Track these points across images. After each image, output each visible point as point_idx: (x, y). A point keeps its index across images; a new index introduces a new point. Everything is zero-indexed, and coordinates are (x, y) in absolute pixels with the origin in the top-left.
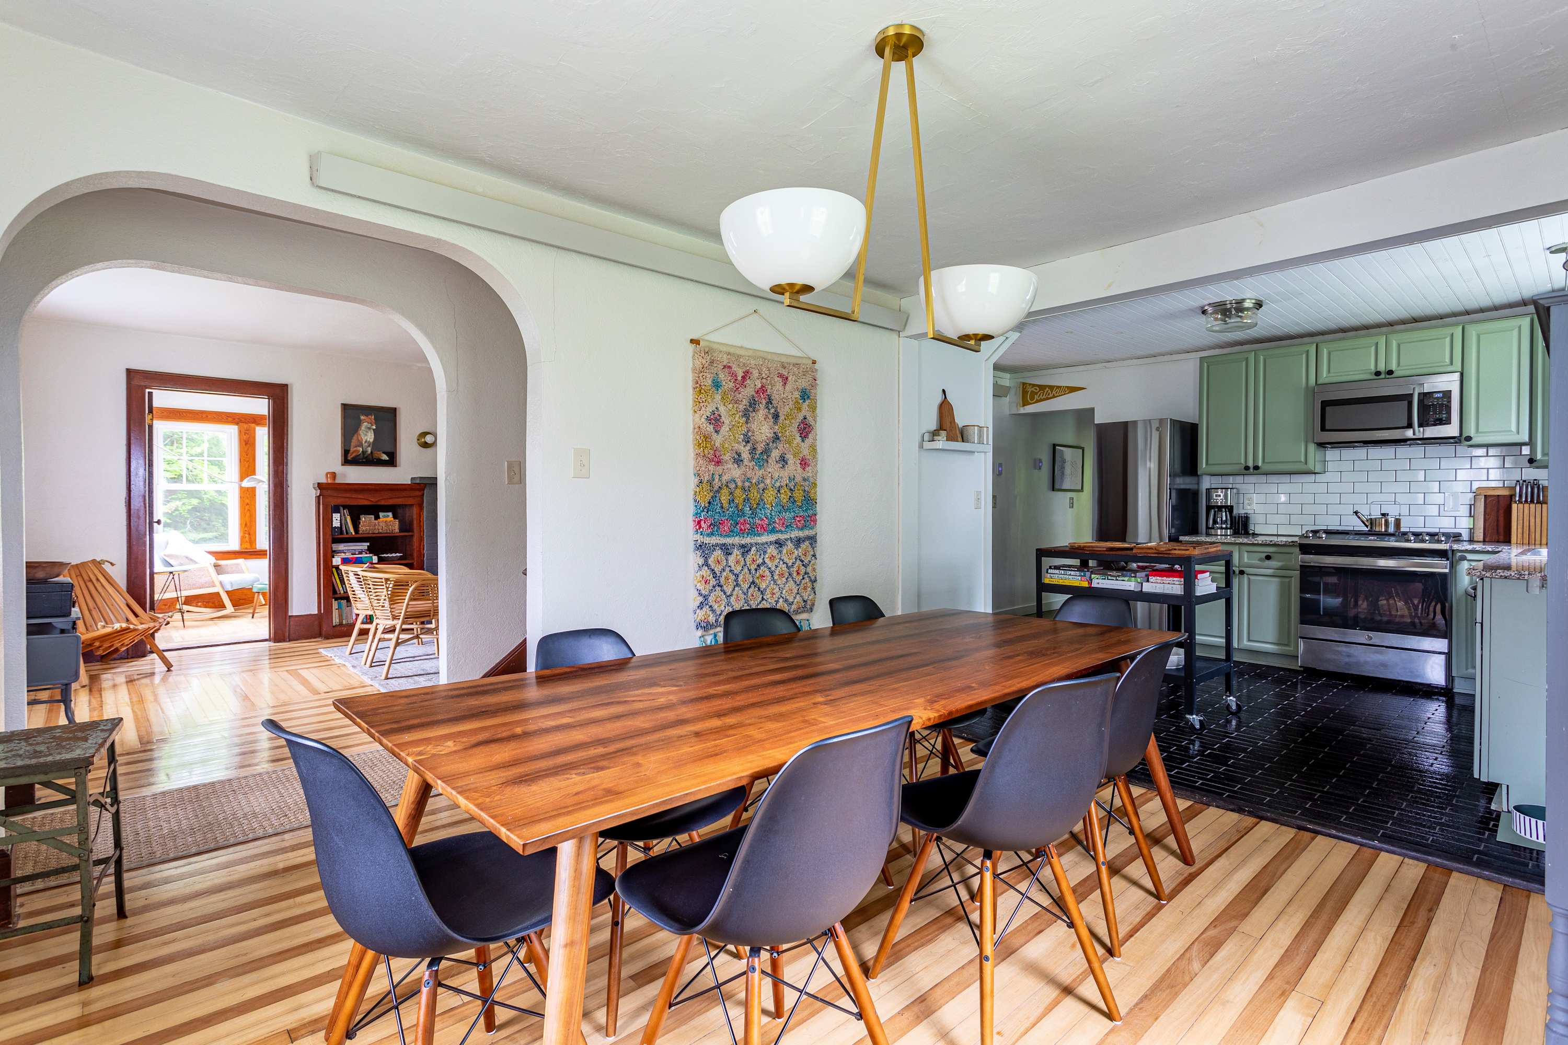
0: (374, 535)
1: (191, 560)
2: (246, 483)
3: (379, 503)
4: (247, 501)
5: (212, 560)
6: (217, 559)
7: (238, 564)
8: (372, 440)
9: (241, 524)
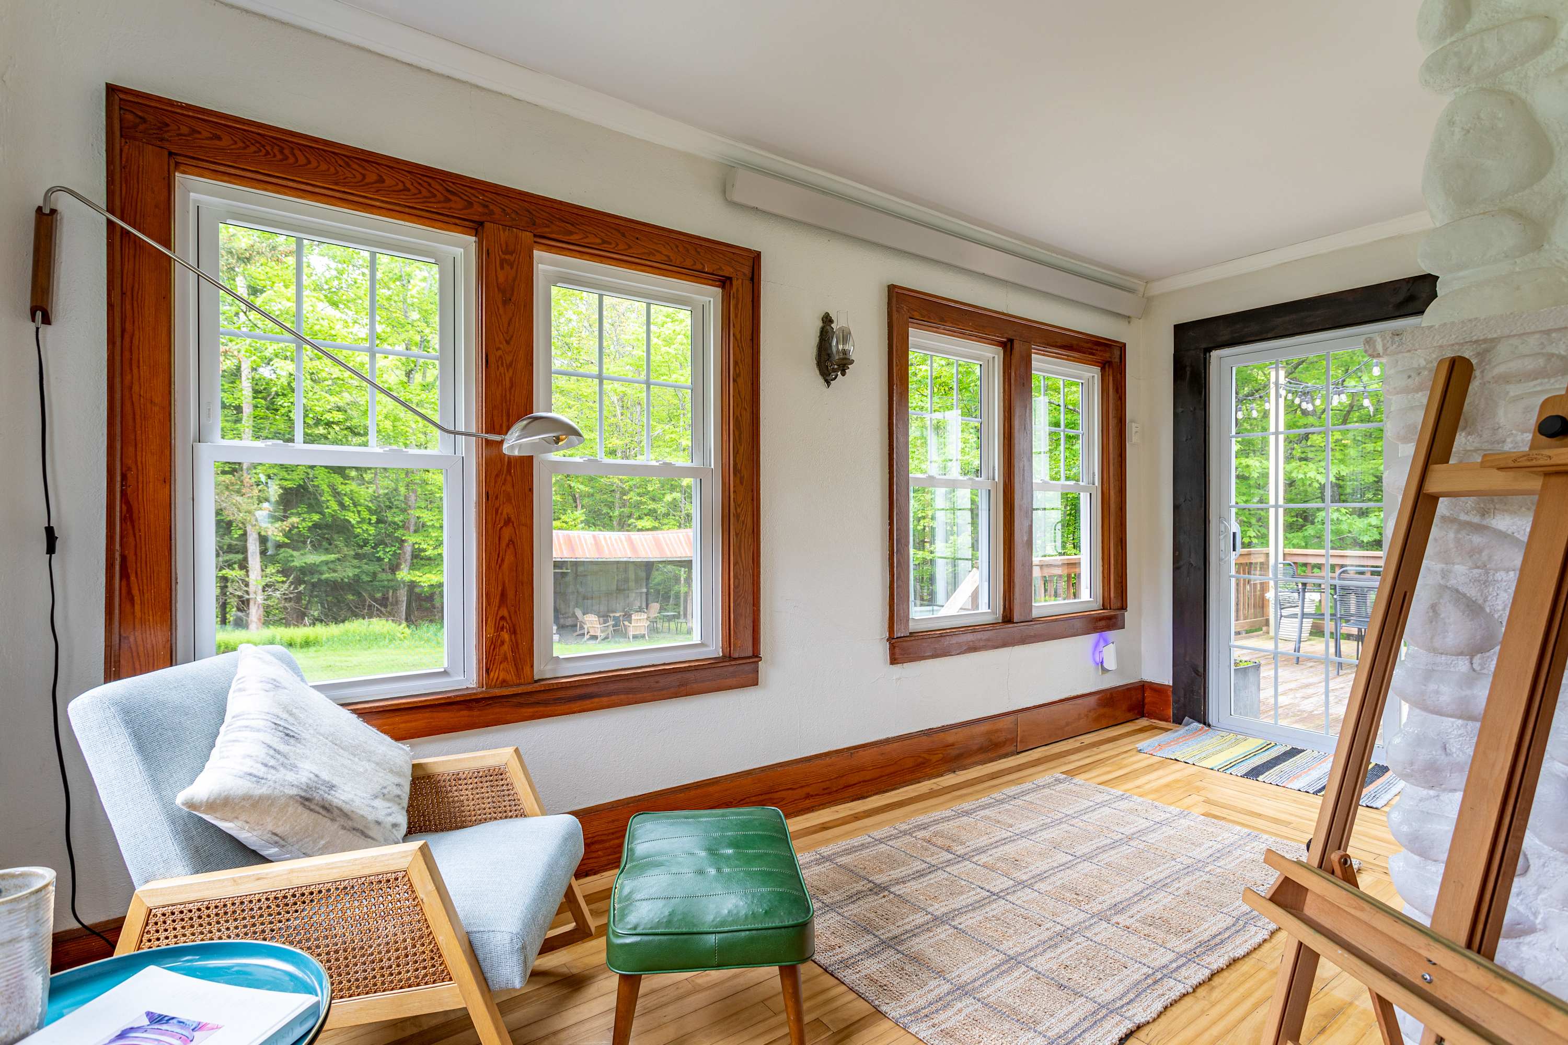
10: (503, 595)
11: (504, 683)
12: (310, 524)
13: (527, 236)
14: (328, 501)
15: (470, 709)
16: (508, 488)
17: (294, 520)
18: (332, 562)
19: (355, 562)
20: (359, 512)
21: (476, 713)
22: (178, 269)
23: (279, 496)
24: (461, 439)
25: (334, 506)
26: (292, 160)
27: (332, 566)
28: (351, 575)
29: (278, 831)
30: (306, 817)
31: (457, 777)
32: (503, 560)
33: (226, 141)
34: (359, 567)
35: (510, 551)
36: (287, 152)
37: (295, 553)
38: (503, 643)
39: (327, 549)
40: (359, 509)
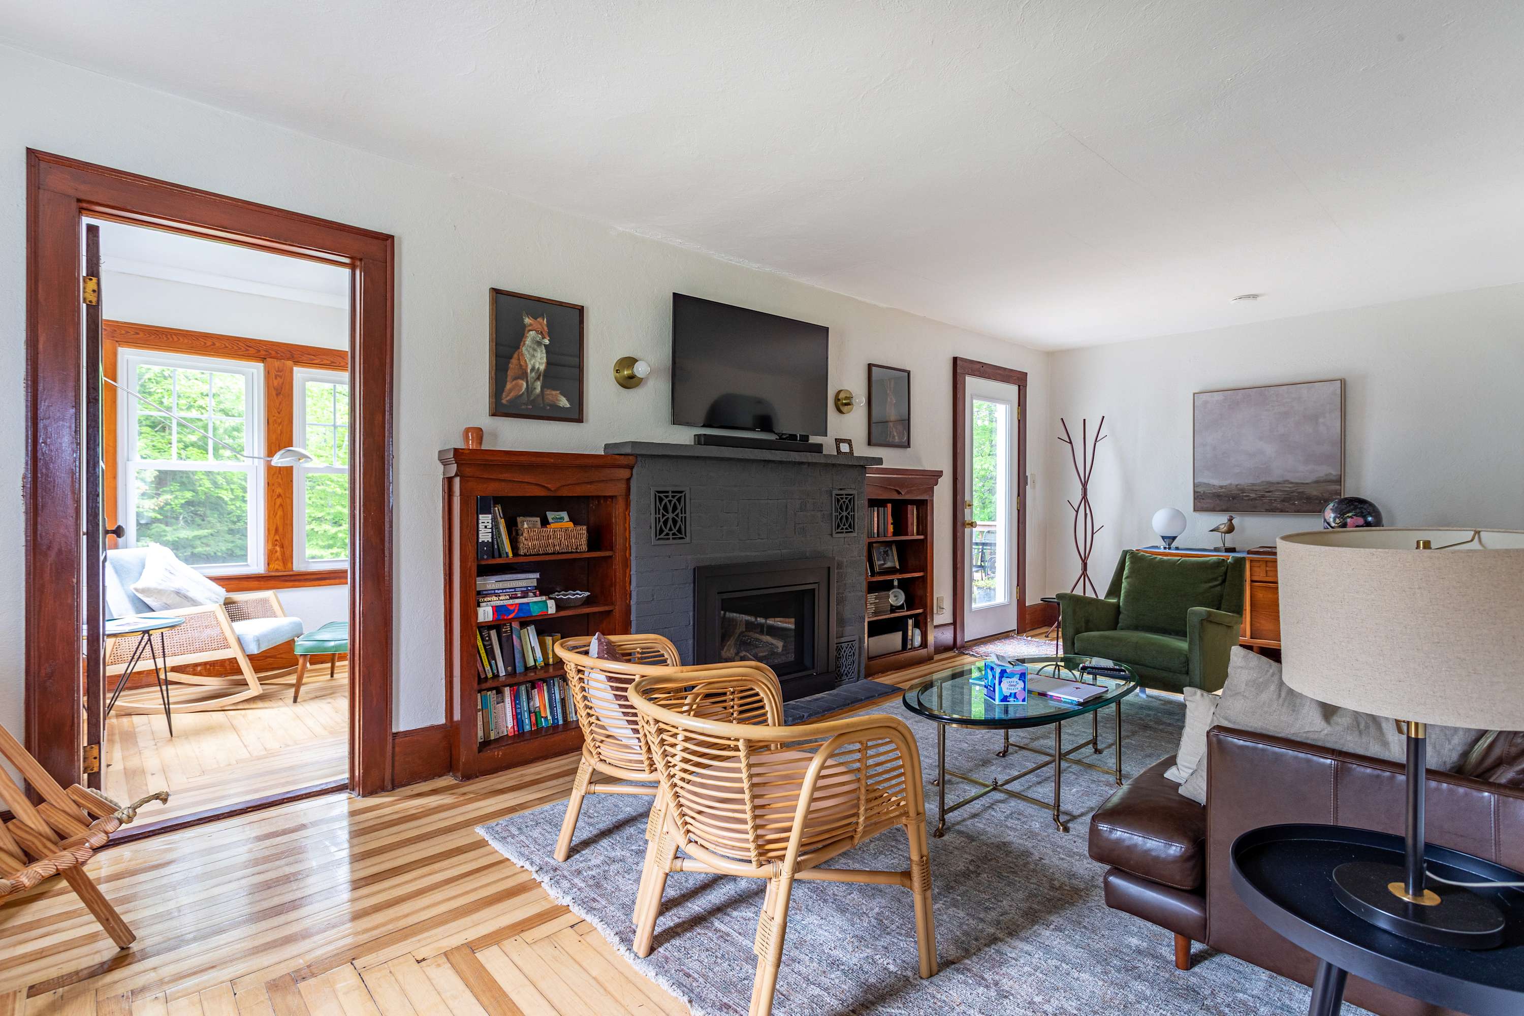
0: (547, 558)
1: (186, 597)
2: (279, 460)
3: (559, 494)
4: (279, 491)
5: (221, 592)
6: (228, 591)
7: (265, 601)
8: (542, 367)
9: (269, 530)
10: (277, 530)
11: (277, 570)
12: (183, 501)
13: (289, 363)
14: (201, 479)
15: (259, 581)
16: (280, 480)
17: (168, 497)
18: (205, 536)
19: (229, 537)
20: (232, 490)
21: (262, 583)
22: (119, 392)
23: (155, 477)
24: (256, 460)
25: (208, 484)
26: (171, 339)
27: (205, 541)
28: (224, 548)
29: (168, 603)
30: (178, 599)
31: (246, 602)
32: (276, 514)
33: (141, 335)
34: (232, 542)
35: (281, 509)
36: (169, 336)
37: (168, 529)
38: (276, 552)
39: (199, 525)
40: (233, 486)
